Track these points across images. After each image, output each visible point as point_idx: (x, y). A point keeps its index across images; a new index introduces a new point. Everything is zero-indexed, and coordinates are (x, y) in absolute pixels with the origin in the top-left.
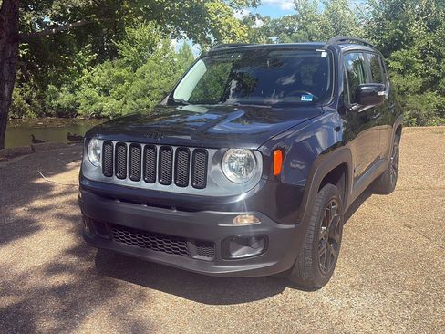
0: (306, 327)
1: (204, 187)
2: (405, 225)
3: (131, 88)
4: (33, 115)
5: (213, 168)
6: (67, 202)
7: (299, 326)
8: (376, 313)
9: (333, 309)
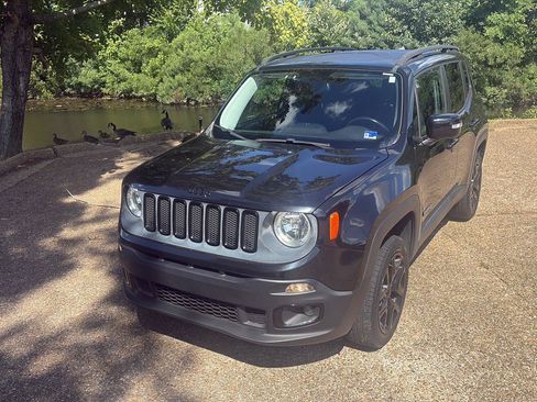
0: (363, 395)
1: (254, 251)
2: (482, 265)
3: (167, 62)
4: (50, 95)
5: (264, 231)
6: (100, 231)
7: (355, 394)
8: (439, 379)
9: (394, 374)
